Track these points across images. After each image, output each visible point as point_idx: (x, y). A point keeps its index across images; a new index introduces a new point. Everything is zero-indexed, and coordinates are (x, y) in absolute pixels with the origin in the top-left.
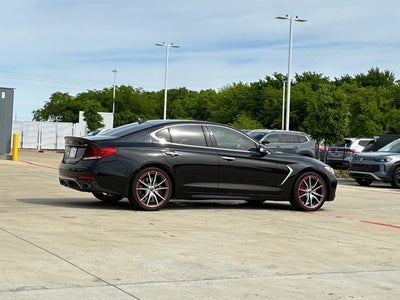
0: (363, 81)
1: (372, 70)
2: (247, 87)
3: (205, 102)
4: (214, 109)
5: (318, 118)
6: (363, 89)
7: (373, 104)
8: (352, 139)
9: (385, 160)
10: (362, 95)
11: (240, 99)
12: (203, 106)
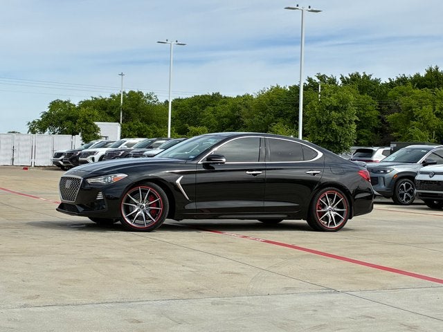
0: (418, 82)
1: (431, 69)
2: (285, 91)
3: (240, 109)
4: (248, 117)
5: (319, 124)
6: (418, 91)
7: (428, 110)
8: (375, 149)
9: (385, 172)
10: (417, 98)
11: (277, 105)
12: (237, 114)
